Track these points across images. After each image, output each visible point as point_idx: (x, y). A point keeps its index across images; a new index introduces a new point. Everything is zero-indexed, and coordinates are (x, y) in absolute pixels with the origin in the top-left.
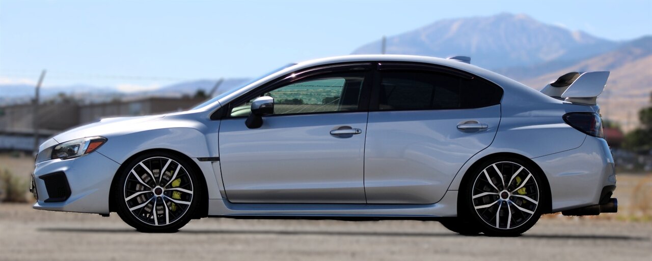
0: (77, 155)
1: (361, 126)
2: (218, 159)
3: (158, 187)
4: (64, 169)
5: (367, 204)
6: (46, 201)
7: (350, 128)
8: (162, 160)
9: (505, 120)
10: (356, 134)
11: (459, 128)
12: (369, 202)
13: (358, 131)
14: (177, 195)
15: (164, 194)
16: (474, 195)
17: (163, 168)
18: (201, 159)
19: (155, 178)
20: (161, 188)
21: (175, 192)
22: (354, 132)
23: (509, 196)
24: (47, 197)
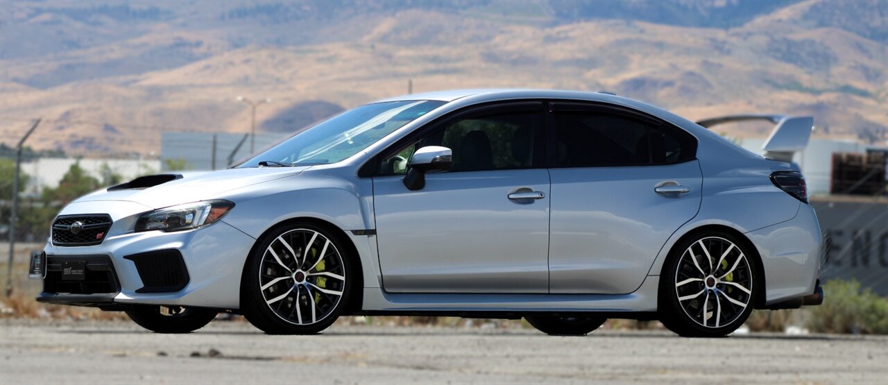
0: (191, 226)
1: (544, 188)
2: (373, 232)
3: (299, 270)
4: (177, 245)
5: (549, 294)
6: (139, 291)
7: (529, 190)
8: (306, 234)
9: (708, 181)
10: (539, 198)
11: (657, 192)
12: (551, 292)
13: (542, 195)
14: (322, 282)
15: (307, 280)
16: (678, 282)
17: (307, 244)
18: (356, 232)
19: (297, 258)
20: (303, 272)
21: (319, 278)
22: (537, 196)
23: (716, 283)
24: (142, 285)
